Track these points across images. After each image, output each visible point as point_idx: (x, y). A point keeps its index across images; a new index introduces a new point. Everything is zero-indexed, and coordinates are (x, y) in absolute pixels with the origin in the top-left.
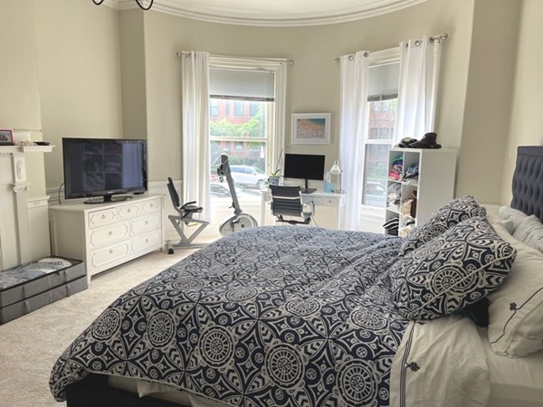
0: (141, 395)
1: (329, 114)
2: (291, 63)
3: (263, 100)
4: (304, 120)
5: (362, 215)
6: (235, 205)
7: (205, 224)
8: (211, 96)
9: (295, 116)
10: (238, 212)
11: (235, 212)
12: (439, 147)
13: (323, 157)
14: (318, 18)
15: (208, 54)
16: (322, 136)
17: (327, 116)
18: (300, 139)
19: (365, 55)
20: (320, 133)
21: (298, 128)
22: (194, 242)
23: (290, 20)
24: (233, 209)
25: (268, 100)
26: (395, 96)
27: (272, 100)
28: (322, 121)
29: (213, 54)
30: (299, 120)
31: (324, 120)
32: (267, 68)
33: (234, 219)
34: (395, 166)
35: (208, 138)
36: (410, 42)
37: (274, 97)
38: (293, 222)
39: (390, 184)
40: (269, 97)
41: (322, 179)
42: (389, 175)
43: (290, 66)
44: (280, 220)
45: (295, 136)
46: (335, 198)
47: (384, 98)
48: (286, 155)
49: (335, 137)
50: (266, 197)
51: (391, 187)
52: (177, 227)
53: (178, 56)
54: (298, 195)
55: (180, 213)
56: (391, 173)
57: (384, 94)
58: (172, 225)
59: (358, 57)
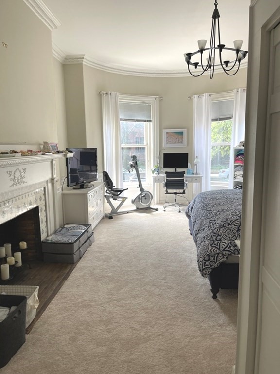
1: (186, 129)
2: (161, 99)
3: (145, 121)
4: (170, 133)
5: (212, 187)
6: (140, 186)
7: (125, 199)
8: (121, 119)
9: (165, 131)
10: (142, 190)
11: (141, 191)
13: (187, 154)
14: (177, 73)
15: (118, 93)
16: (182, 142)
17: (185, 131)
18: (168, 145)
19: (210, 95)
20: (180, 140)
21: (167, 138)
22: (119, 211)
23: (161, 73)
24: (139, 189)
25: (148, 121)
26: (230, 118)
27: (150, 121)
28: (182, 133)
29: (120, 93)
30: (167, 133)
31: (183, 133)
32: (147, 102)
33: (141, 194)
34: (239, 157)
35: (120, 146)
36: (239, 90)
37: (151, 119)
38: (176, 193)
39: (236, 166)
40: (148, 119)
41: (187, 167)
42: (235, 162)
43: (160, 101)
44: (167, 193)
45: (165, 143)
46: (199, 177)
47: (221, 119)
48: (164, 154)
49: (190, 142)
50: (155, 180)
51: (237, 168)
52: (109, 202)
53: (100, 94)
54: (183, 176)
55: (111, 193)
56: (236, 160)
57: (221, 117)
58: (106, 201)
59: (205, 97)
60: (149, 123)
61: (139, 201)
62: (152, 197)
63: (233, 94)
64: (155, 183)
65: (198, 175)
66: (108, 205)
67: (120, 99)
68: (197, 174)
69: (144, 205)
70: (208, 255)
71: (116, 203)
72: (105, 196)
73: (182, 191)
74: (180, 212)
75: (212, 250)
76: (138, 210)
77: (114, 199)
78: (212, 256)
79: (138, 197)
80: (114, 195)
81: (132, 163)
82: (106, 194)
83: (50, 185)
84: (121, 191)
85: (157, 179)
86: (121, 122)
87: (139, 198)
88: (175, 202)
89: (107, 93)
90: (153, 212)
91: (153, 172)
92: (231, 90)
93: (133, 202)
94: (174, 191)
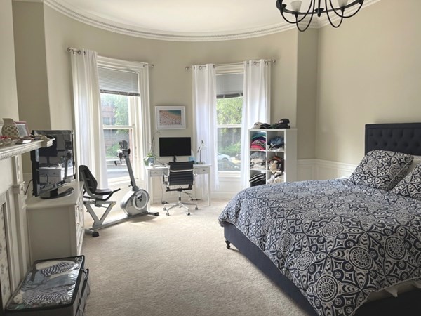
0: (396, 295)
1: (184, 107)
2: (151, 67)
4: (164, 111)
5: (219, 178)
6: (132, 183)
7: (112, 203)
9: (158, 108)
10: (135, 189)
11: (134, 189)
12: (289, 127)
13: (190, 138)
15: (96, 53)
16: (180, 123)
17: (182, 109)
18: (163, 126)
19: (214, 66)
20: (178, 121)
21: (161, 117)
24: (131, 187)
26: (237, 95)
27: (137, 95)
28: (179, 112)
29: (100, 53)
30: (160, 111)
32: (132, 69)
33: (134, 195)
34: (256, 141)
35: (102, 127)
36: (250, 62)
37: (139, 93)
38: (180, 190)
39: (252, 153)
40: (135, 92)
41: (190, 155)
42: (251, 147)
43: (150, 69)
44: (168, 190)
45: (159, 123)
46: (207, 167)
47: (227, 96)
48: (160, 138)
49: (190, 124)
50: (151, 173)
51: (253, 155)
52: (90, 210)
53: (68, 52)
54: (192, 167)
55: (93, 198)
56: (252, 145)
57: (227, 93)
58: (85, 209)
59: (208, 67)
60: (135, 97)
61: (132, 205)
62: (149, 197)
63: (243, 66)
64: (151, 178)
65: (203, 165)
66: (87, 215)
67: (99, 62)
68: (201, 163)
69: (138, 209)
70: (340, 297)
71: (100, 212)
72: (85, 202)
73: (187, 186)
74: (189, 214)
75: (346, 288)
76: (131, 217)
77: (96, 206)
78: (348, 299)
79: (131, 199)
80: (97, 199)
81: (121, 152)
82: (85, 199)
83: (11, 197)
84: (111, 193)
85: (154, 172)
86: (101, 94)
87: (132, 201)
88: (179, 202)
89: (79, 51)
90: (153, 218)
91: (146, 163)
92: (241, 62)
93: (124, 206)
94: (178, 187)
